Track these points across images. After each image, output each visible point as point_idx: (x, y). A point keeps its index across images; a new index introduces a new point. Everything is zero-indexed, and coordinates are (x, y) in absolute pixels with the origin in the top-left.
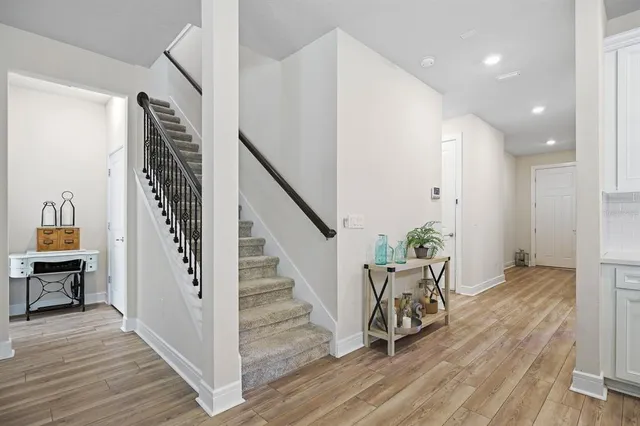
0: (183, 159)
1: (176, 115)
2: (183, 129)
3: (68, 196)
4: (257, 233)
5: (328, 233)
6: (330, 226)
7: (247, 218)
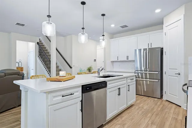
0: (44, 51)
1: (43, 44)
2: (44, 46)
3: (20, 61)
4: (60, 68)
5: (71, 68)
6: (71, 66)
7: (58, 65)
